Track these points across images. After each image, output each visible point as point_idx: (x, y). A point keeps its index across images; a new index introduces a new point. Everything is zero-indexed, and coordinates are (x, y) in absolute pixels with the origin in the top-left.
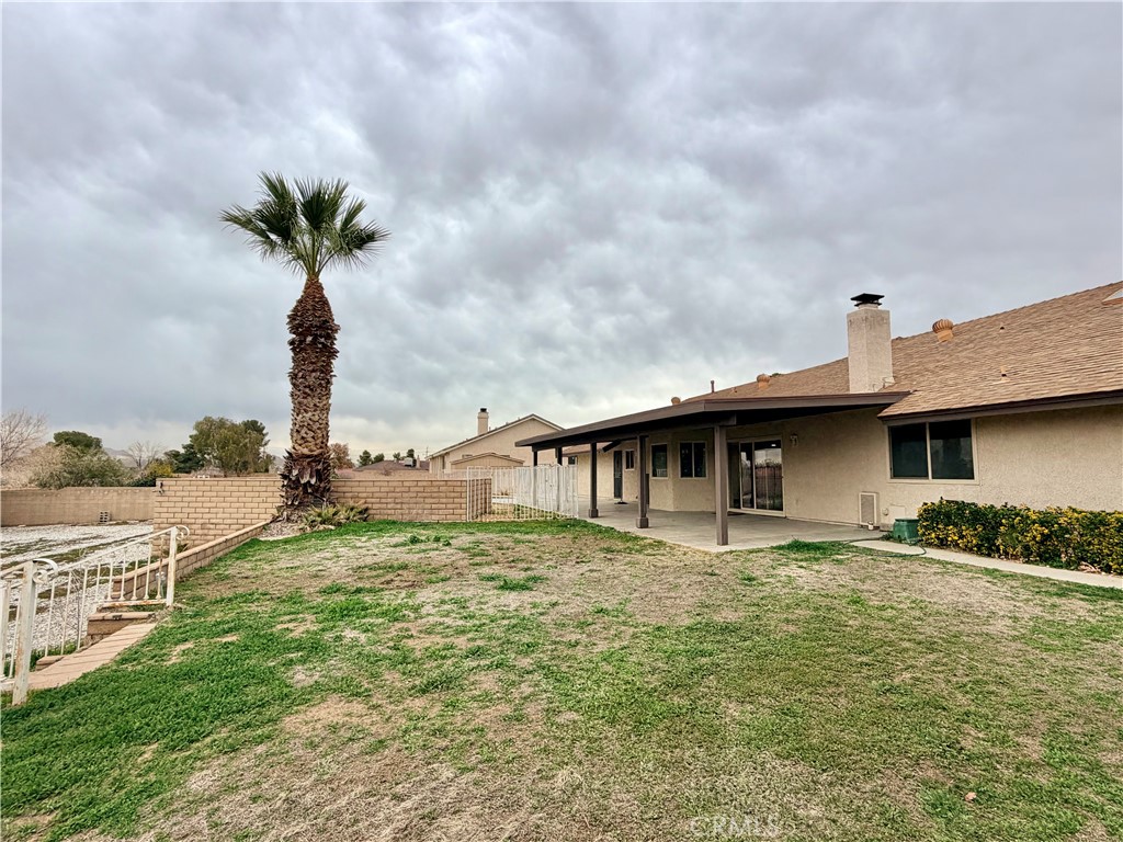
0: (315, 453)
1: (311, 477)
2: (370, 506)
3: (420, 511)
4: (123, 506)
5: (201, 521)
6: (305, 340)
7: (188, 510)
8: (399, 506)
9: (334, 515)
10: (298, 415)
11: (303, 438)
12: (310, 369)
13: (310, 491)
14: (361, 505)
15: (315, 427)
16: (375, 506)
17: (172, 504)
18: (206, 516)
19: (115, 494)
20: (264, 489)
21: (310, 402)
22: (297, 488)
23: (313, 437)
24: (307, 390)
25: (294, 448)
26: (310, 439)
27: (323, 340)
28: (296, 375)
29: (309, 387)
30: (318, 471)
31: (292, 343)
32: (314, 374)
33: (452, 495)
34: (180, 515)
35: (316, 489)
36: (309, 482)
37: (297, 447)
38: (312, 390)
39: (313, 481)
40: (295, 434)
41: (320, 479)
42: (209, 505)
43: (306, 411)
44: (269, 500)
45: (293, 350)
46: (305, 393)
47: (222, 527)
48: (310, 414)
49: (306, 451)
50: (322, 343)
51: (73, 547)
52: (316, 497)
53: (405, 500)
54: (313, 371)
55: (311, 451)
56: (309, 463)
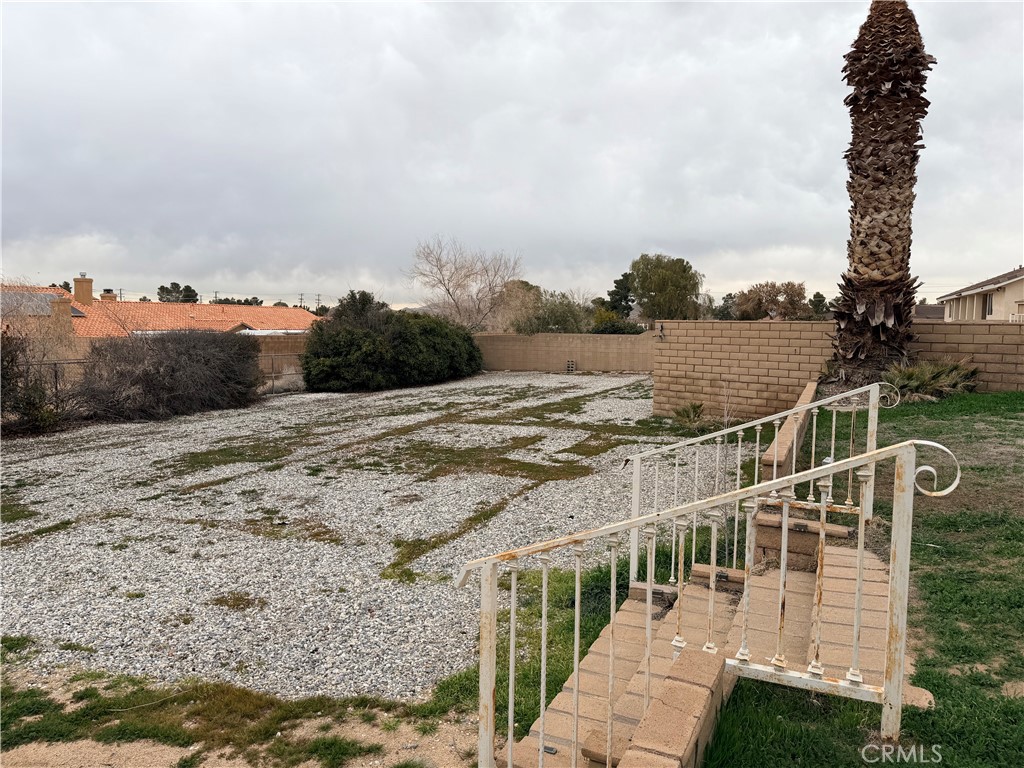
0: (891, 278)
1: (887, 316)
2: (979, 366)
4: (587, 355)
5: (709, 376)
6: (877, 92)
7: (693, 361)
9: (934, 378)
10: (862, 218)
11: (872, 254)
12: (887, 137)
13: (883, 338)
14: (966, 364)
15: (892, 236)
16: (987, 368)
17: (674, 353)
18: (717, 369)
19: (579, 341)
20: (797, 334)
21: (885, 193)
22: (861, 334)
23: (889, 252)
24: (880, 175)
25: (856, 271)
26: (883, 256)
27: (908, 84)
28: (860, 153)
29: (883, 169)
30: (897, 307)
31: (852, 101)
32: (892, 147)
34: (684, 367)
35: (892, 334)
36: (883, 324)
37: (862, 269)
38: (887, 173)
39: (890, 323)
40: (859, 249)
41: (899, 320)
42: (720, 355)
43: (878, 210)
44: (804, 350)
45: (853, 113)
46: (876, 180)
47: (738, 385)
48: (884, 214)
49: (876, 275)
50: (907, 91)
51: (565, 396)
52: (892, 348)
54: (891, 141)
55: (886, 274)
56: (882, 294)
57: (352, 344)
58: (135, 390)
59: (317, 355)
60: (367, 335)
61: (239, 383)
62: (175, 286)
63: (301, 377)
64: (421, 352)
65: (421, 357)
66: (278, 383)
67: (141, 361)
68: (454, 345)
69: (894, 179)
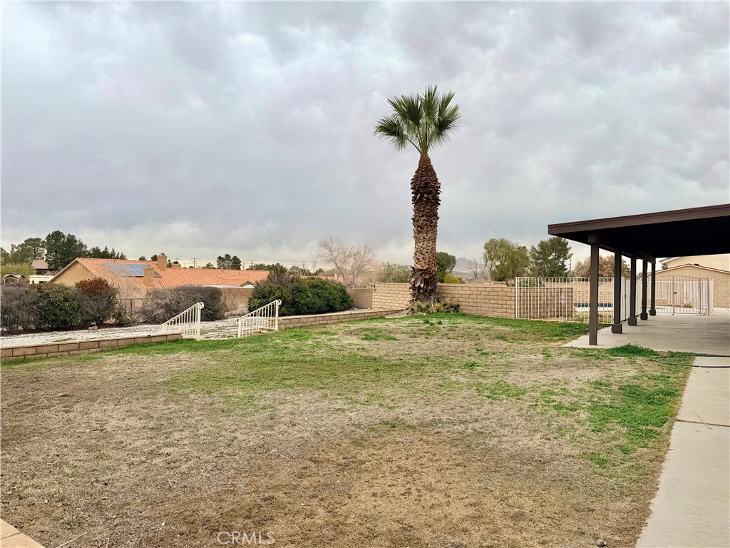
0: (424, 268)
1: (421, 283)
2: (460, 303)
3: (487, 309)
8: (475, 304)
11: (418, 259)
12: (421, 215)
13: (421, 291)
14: (455, 302)
15: (424, 252)
16: (463, 304)
21: (421, 236)
23: (423, 258)
24: (419, 229)
26: (422, 260)
27: (426, 195)
29: (420, 226)
30: (425, 279)
32: (422, 218)
33: (506, 298)
35: (425, 290)
36: (420, 286)
37: (416, 265)
38: (422, 228)
39: (423, 286)
40: (415, 256)
41: (427, 284)
48: (421, 244)
49: (419, 267)
50: (426, 198)
52: (425, 295)
53: (479, 301)
55: (422, 267)
56: (421, 275)
57: (271, 293)
58: (160, 311)
59: (255, 298)
60: (279, 288)
61: (210, 310)
62: (228, 256)
63: (247, 309)
64: (308, 297)
65: (308, 299)
66: (234, 312)
67: (165, 299)
68: (330, 294)
69: (424, 230)
